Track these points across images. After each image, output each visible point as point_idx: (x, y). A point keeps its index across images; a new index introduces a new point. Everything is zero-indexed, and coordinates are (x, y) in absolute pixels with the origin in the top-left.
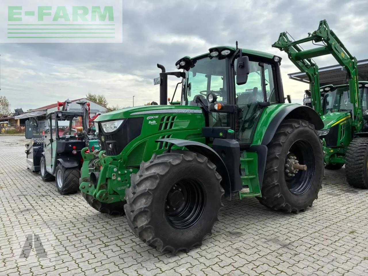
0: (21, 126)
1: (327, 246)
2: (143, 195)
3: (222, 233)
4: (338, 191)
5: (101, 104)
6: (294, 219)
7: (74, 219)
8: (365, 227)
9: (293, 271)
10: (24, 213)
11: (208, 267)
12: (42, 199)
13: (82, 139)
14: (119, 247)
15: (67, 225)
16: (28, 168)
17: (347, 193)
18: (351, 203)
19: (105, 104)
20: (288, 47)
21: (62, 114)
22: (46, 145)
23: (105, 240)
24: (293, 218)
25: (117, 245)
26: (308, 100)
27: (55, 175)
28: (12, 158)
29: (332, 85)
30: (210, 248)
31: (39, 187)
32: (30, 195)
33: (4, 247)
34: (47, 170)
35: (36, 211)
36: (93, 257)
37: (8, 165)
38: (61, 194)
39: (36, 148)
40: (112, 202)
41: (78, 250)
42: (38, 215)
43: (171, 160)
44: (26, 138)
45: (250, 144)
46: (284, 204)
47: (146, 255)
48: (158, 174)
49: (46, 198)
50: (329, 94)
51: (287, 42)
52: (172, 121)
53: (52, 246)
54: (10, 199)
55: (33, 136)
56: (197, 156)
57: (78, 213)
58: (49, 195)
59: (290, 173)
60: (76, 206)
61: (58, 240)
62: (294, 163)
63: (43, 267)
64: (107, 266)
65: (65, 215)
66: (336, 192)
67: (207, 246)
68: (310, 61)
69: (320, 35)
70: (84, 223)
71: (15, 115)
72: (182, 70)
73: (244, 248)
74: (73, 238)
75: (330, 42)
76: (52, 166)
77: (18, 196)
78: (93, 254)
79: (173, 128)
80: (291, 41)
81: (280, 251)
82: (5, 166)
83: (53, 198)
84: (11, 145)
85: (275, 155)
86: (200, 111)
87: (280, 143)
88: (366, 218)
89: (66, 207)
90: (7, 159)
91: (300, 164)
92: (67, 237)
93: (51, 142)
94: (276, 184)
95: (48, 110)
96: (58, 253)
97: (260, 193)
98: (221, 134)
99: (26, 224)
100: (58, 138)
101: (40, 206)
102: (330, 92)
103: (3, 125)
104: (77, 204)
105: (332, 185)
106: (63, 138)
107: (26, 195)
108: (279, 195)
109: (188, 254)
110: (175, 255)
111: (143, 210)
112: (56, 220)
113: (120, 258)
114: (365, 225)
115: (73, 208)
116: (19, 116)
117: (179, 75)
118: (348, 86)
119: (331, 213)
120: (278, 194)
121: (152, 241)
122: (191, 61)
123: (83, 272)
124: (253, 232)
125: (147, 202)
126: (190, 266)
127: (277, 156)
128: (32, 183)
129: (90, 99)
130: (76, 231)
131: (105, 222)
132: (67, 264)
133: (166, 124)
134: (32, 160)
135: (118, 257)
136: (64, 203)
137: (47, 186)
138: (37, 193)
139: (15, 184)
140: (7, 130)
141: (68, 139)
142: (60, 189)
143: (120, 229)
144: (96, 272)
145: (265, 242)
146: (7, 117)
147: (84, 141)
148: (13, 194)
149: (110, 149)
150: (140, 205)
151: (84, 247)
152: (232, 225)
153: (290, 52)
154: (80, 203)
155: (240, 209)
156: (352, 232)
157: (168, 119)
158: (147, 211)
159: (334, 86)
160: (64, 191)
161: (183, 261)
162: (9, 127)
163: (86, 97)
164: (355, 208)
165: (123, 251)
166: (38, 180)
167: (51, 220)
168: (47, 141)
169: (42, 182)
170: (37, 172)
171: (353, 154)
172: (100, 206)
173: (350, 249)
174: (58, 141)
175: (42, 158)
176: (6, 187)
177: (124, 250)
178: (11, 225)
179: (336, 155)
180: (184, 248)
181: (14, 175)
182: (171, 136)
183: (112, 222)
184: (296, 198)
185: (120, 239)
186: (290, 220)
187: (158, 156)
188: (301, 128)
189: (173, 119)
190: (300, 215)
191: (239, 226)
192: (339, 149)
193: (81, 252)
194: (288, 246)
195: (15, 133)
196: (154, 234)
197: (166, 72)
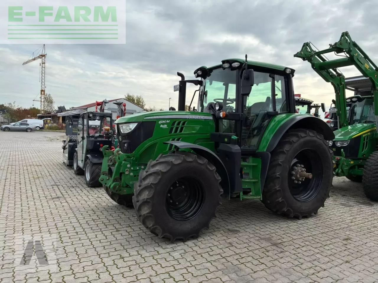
0: (63, 123)
1: (316, 248)
2: (147, 188)
3: (221, 229)
4: (352, 203)
5: (139, 104)
6: (295, 224)
7: (96, 207)
8: (363, 236)
9: (273, 264)
10: (54, 200)
11: (198, 254)
12: (72, 190)
13: (109, 138)
14: (128, 232)
15: (88, 212)
16: (64, 163)
17: (361, 205)
18: (360, 214)
19: (142, 105)
20: (310, 57)
21: (93, 115)
22: (78, 142)
23: (118, 226)
24: (294, 222)
25: (127, 231)
26: (334, 110)
27: (84, 169)
28: (51, 152)
29: (360, 96)
30: (206, 240)
31: (71, 179)
32: (62, 185)
33: (34, 225)
34: (79, 164)
35: (65, 199)
36: (105, 238)
37: (47, 158)
38: (89, 187)
39: (71, 144)
40: (125, 193)
41: (94, 232)
42: (66, 202)
43: (173, 160)
44: (67, 135)
45: (256, 150)
46: (285, 209)
47: (149, 241)
48: (160, 171)
49: (75, 189)
50: (357, 105)
51: (310, 52)
52: (183, 126)
53: (73, 227)
54: (45, 187)
55: (73, 133)
56: (198, 157)
57: (100, 203)
58: (78, 187)
59: (296, 180)
60: (99, 197)
61: (79, 223)
62: (300, 171)
63: (63, 242)
64: (114, 246)
65: (89, 204)
66: (350, 203)
67: (204, 239)
68: (335, 71)
69: (341, 47)
70: (102, 212)
71: (58, 112)
72: (199, 79)
73: (237, 243)
74: (92, 223)
75: (352, 53)
76: (82, 161)
77: (51, 185)
78: (106, 236)
79: (183, 132)
80: (315, 51)
81: (269, 248)
82: (44, 159)
83: (81, 190)
84: (51, 140)
85: (278, 162)
86: (211, 118)
87: (284, 151)
88: (368, 229)
89: (90, 197)
90: (47, 153)
91: (306, 172)
92: (87, 221)
93: (82, 139)
94: (278, 189)
95: (88, 108)
96: (77, 233)
97: (260, 196)
98: (226, 140)
99: (55, 209)
100: (88, 136)
101: (69, 195)
102: (357, 102)
103: (47, 122)
104: (100, 196)
105: (350, 196)
106: (93, 137)
107: (59, 185)
108: (280, 200)
109: (185, 243)
110: (172, 243)
111: (145, 200)
112: (80, 208)
113: (126, 240)
114: (363, 235)
115: (96, 199)
116: (61, 113)
117: (196, 83)
118: (373, 97)
119: (334, 221)
120: (280, 198)
121: (152, 228)
122: (208, 70)
123: (94, 248)
124: (251, 231)
125: (149, 194)
126: (184, 252)
127: (280, 163)
128: (65, 175)
129: (129, 99)
130: (95, 217)
131: (121, 212)
132: (82, 241)
133: (177, 128)
134: (67, 155)
135: (125, 240)
136: (89, 194)
137: (78, 179)
138: (68, 184)
139: (50, 175)
140: (50, 126)
141: (96, 138)
142: (88, 182)
143: (132, 219)
144: (105, 249)
145: (258, 240)
146: (50, 113)
147: (110, 139)
148: (48, 184)
149: (125, 148)
150: (144, 197)
151: (99, 230)
152: (234, 224)
153: (313, 62)
154: (103, 195)
155: (246, 211)
156: (347, 239)
157: (179, 124)
158: (149, 202)
159: (361, 97)
160: (90, 184)
161: (179, 248)
162: (52, 123)
163: (124, 97)
164: (362, 219)
165: (130, 236)
166: (70, 173)
167: (76, 207)
168: (79, 138)
169: (74, 176)
170: (70, 166)
171: (372, 167)
172: (118, 199)
173: (337, 253)
174: (88, 139)
175: (75, 154)
176: (43, 178)
177: (132, 236)
178: (42, 209)
179: (357, 167)
180: (181, 237)
181: (51, 168)
182: (181, 139)
183: (127, 213)
184: (299, 204)
185: (130, 226)
186: (291, 224)
187: (163, 156)
188: (308, 138)
189: (184, 124)
190: (303, 220)
191: (239, 226)
192: (361, 161)
193: (96, 233)
194: (277, 245)
195: (57, 129)
196: (154, 222)
197: (186, 79)
